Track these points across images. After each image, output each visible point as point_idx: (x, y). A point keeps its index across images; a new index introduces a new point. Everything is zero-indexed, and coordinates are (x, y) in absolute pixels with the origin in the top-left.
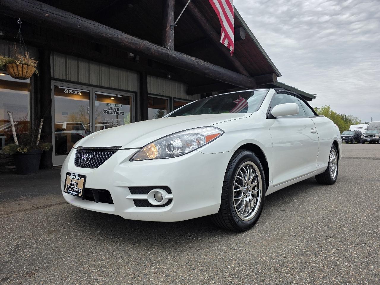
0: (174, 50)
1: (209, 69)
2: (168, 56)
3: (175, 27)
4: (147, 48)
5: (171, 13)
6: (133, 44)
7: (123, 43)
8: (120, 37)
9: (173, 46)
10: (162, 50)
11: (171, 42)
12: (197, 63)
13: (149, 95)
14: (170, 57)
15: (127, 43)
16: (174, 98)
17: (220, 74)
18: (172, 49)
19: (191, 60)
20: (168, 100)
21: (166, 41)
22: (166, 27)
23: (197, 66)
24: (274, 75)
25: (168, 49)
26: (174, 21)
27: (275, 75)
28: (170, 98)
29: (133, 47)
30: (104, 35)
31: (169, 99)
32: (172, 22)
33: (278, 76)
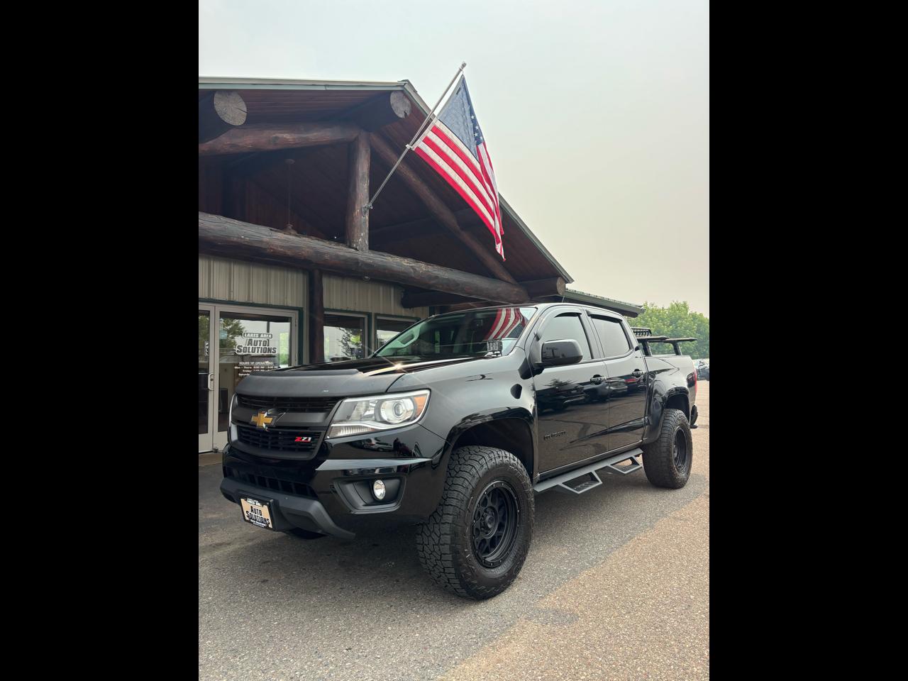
0: (370, 249)
1: (437, 277)
2: (356, 262)
3: (370, 210)
4: (317, 252)
5: (363, 188)
6: (289, 248)
7: (271, 249)
8: (266, 239)
9: (367, 242)
10: (346, 254)
11: (362, 236)
12: (413, 269)
13: (326, 313)
14: (360, 264)
15: (279, 249)
16: (377, 315)
17: (458, 285)
18: (364, 249)
19: (402, 265)
20: (364, 318)
21: (353, 236)
22: (354, 210)
23: (413, 275)
24: (559, 282)
25: (356, 249)
26: (368, 199)
27: (562, 280)
28: (369, 315)
29: (289, 253)
30: (235, 239)
31: (366, 317)
32: (363, 201)
33: (567, 282)
